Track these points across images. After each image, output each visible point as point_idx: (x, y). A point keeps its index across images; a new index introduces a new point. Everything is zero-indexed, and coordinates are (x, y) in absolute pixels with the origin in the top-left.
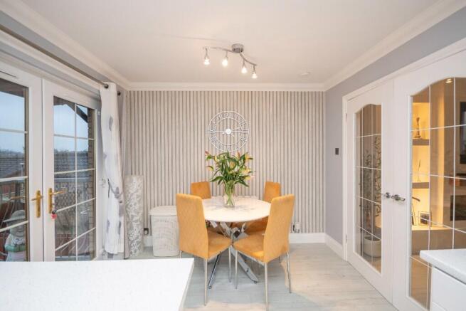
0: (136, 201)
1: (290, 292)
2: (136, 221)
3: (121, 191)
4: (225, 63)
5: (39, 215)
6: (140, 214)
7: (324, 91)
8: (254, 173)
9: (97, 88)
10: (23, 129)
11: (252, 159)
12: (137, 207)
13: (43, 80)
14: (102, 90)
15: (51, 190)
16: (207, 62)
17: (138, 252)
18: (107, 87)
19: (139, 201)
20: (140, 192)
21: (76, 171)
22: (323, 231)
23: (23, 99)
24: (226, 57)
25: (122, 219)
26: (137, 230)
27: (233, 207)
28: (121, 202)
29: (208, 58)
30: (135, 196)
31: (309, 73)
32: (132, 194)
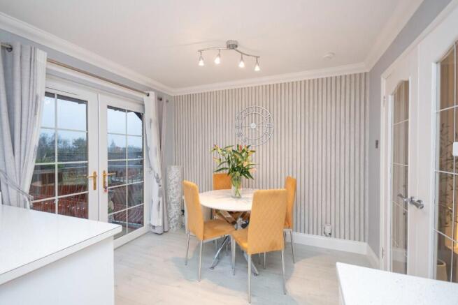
0: (173, 186)
1: (285, 294)
2: (174, 203)
3: (160, 176)
4: (217, 61)
5: (95, 188)
6: (177, 197)
7: (368, 71)
8: (257, 166)
9: (142, 96)
10: (85, 129)
11: (254, 151)
12: (175, 191)
13: (99, 95)
14: (145, 97)
15: (104, 172)
16: (201, 63)
17: (175, 228)
18: (148, 95)
19: (177, 187)
20: (177, 179)
21: (127, 160)
22: (364, 241)
23: (85, 105)
24: (219, 55)
25: (161, 199)
26: (175, 210)
27: (239, 197)
28: (160, 186)
29: (203, 59)
30: (172, 182)
31: (333, 54)
32: (171, 181)
